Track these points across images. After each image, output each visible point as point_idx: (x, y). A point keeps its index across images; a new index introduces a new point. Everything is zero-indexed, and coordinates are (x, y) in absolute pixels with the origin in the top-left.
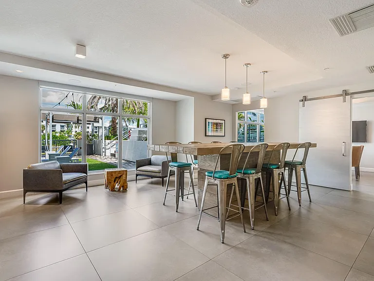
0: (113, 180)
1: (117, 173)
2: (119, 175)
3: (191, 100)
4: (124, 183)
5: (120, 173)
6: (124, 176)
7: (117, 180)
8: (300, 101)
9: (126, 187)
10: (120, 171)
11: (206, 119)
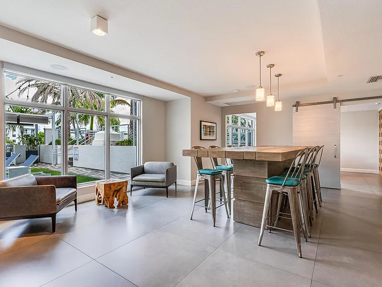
0: (112, 194)
1: (116, 185)
2: (119, 187)
3: (187, 100)
4: (124, 197)
5: (120, 185)
6: (124, 188)
7: (115, 193)
8: (293, 106)
9: (126, 201)
10: (119, 183)
11: (201, 121)
